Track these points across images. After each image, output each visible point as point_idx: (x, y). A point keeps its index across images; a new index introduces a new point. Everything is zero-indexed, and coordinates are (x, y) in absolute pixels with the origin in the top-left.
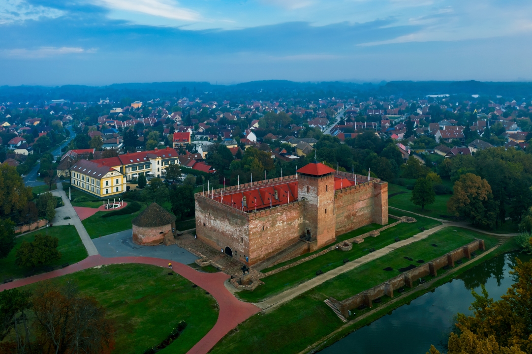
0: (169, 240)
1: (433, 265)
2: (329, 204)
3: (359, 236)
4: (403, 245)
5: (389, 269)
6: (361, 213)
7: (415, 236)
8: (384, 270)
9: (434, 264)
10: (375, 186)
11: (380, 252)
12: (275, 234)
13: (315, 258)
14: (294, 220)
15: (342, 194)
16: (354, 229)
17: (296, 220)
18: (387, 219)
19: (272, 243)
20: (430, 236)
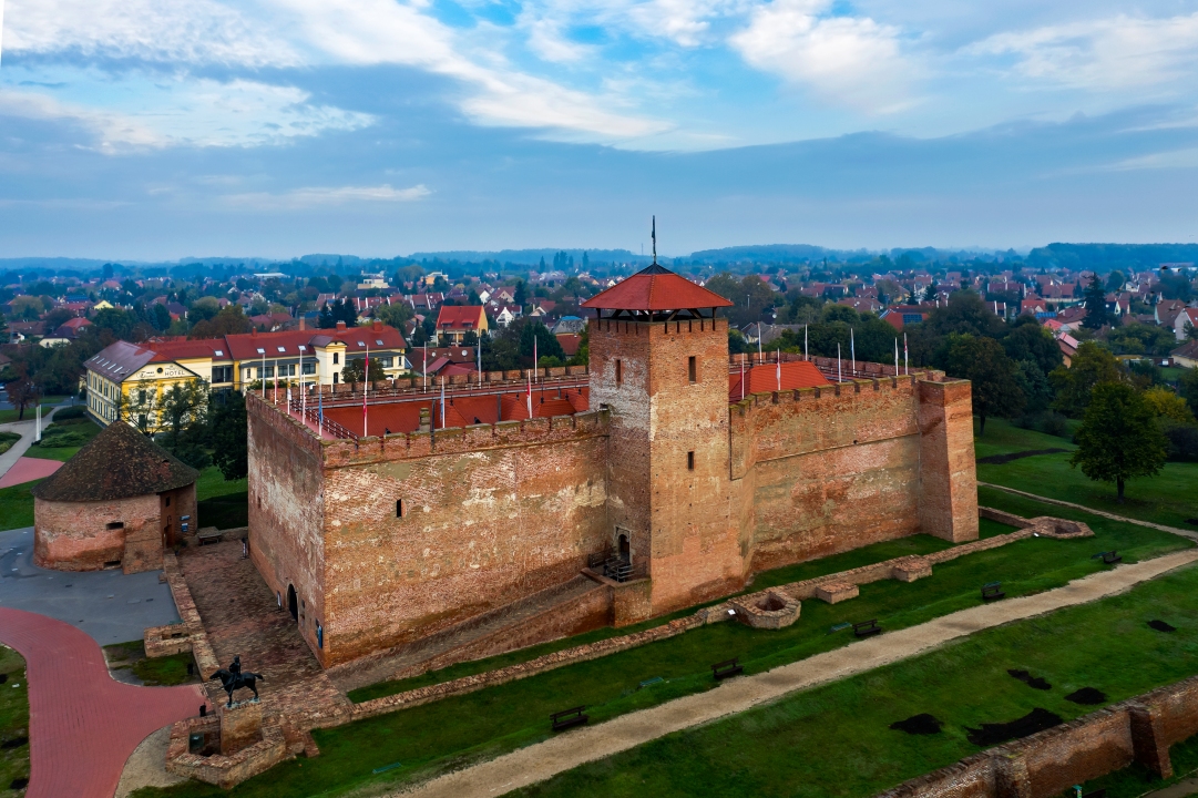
0: (139, 554)
1: (1148, 720)
2: (707, 433)
3: (840, 574)
4: (1012, 616)
5: (923, 725)
6: (868, 492)
7: (1073, 583)
8: (895, 726)
9: (1155, 711)
10: (924, 394)
11: (899, 642)
12: (462, 541)
13: (622, 653)
14: (556, 488)
15: (776, 409)
16: (839, 550)
17: (567, 492)
18: (975, 523)
19: (445, 576)
20: (1141, 589)
